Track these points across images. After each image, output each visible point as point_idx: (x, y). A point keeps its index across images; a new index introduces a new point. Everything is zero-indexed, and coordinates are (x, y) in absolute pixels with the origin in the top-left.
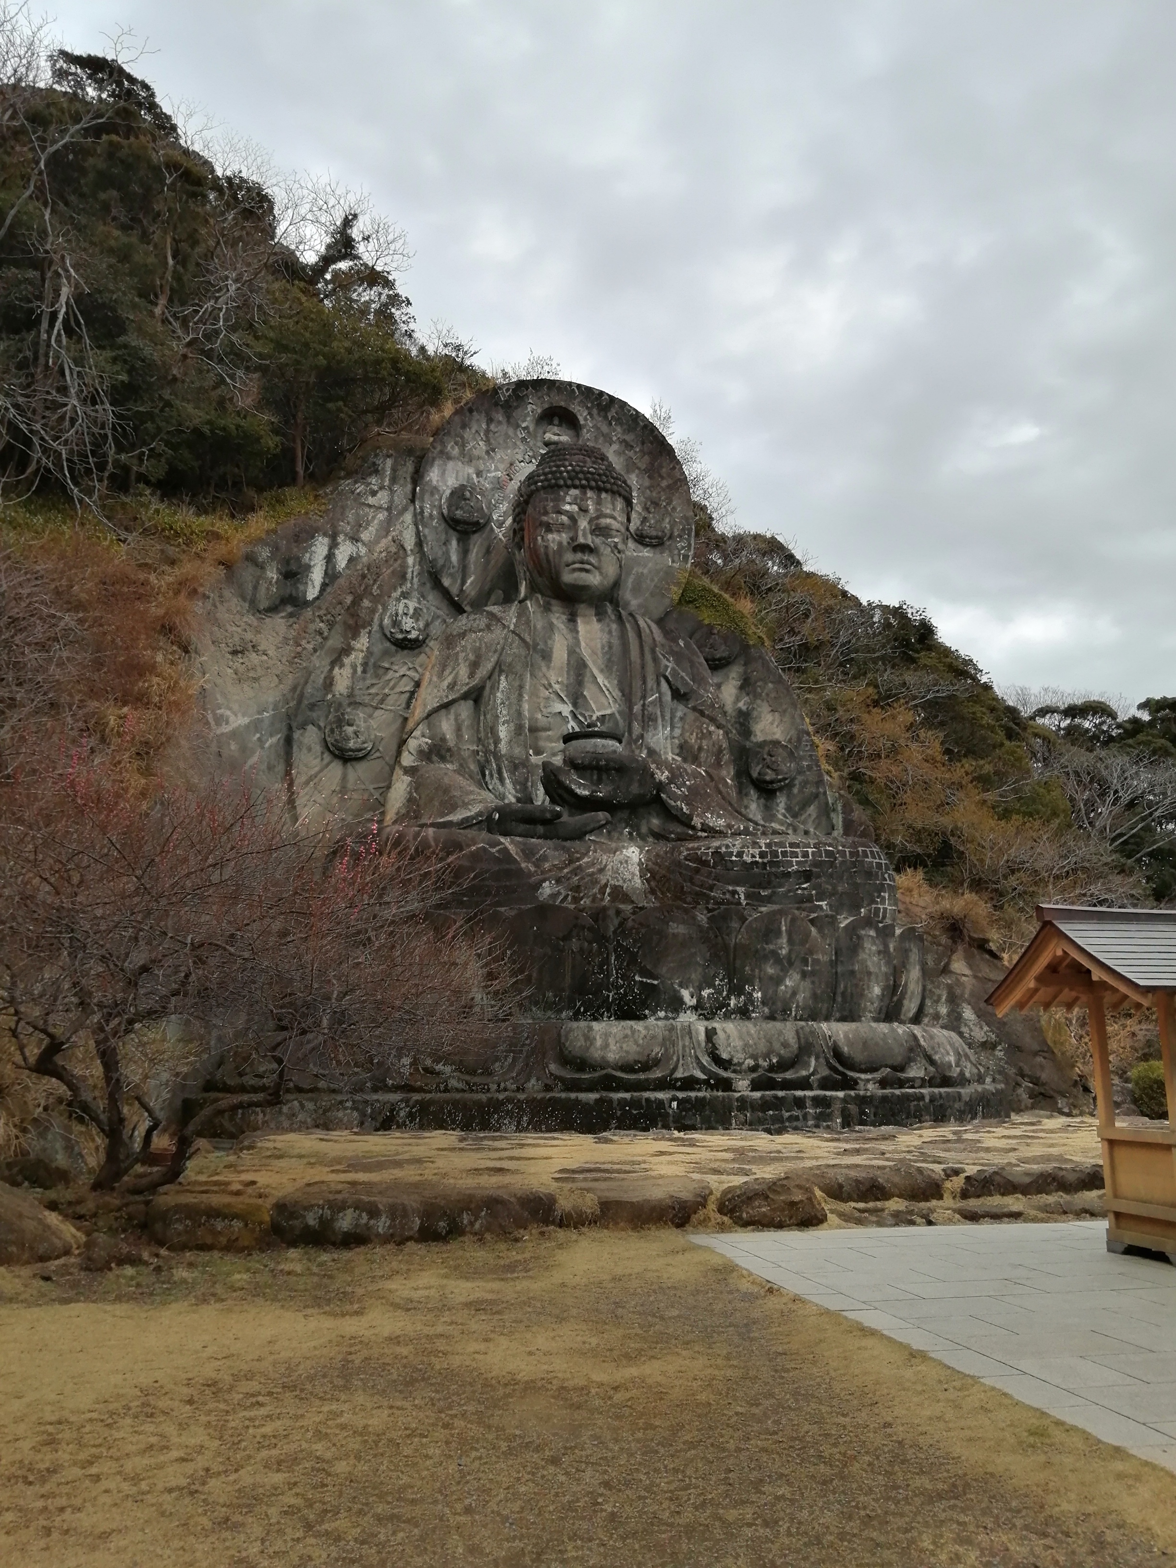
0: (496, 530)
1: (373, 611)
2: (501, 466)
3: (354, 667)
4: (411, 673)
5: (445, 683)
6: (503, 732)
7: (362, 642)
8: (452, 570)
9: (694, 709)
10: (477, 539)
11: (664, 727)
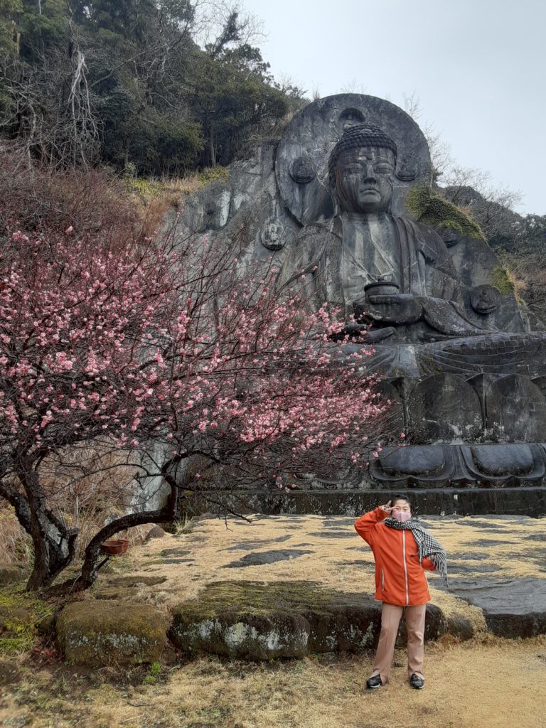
0: (320, 181)
1: (255, 231)
2: (321, 145)
3: (247, 262)
4: (278, 264)
5: (296, 265)
6: (329, 289)
7: (251, 249)
8: (296, 205)
9: (439, 269)
10: (309, 187)
11: (422, 280)
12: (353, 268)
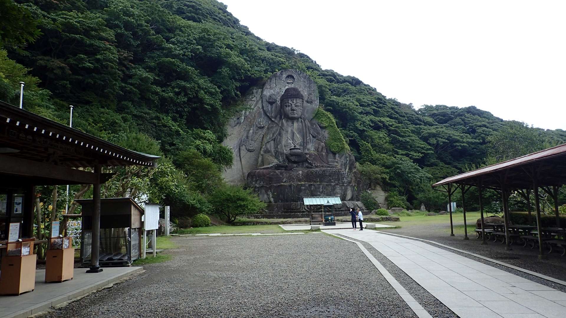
0: (277, 103)
1: (254, 122)
5: (268, 138)
6: (279, 147)
7: (252, 128)
8: (269, 112)
10: (274, 105)
11: (311, 144)
12: (287, 140)
